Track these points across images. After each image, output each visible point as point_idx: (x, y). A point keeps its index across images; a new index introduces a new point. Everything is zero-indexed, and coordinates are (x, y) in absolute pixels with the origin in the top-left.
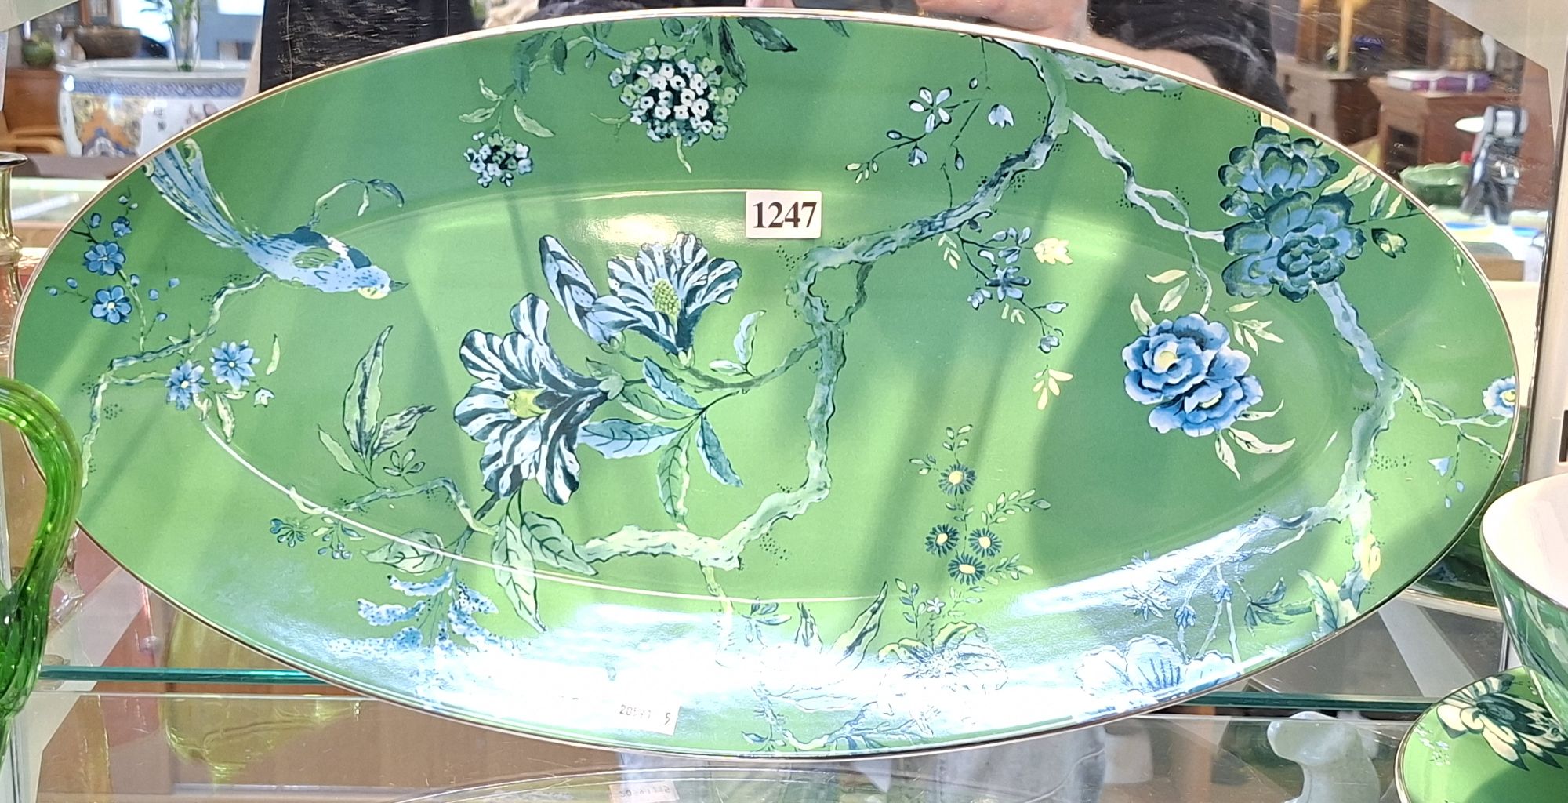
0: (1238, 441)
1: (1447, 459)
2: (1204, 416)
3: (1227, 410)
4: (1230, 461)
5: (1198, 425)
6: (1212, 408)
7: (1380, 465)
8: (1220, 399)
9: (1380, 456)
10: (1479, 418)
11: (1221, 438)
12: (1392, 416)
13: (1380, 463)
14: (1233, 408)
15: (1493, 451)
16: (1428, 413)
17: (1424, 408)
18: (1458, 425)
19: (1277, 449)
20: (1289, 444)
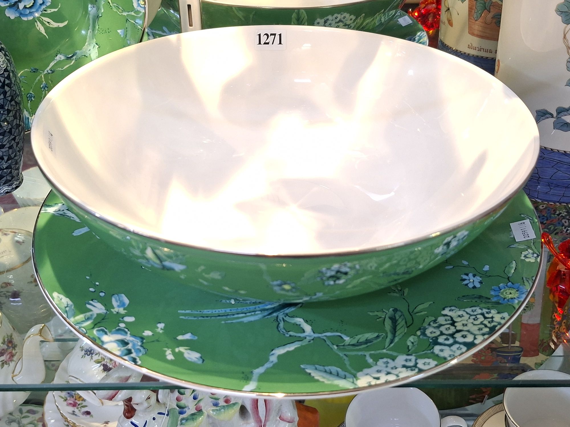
0: (44, 22)
1: (123, 30)
2: (28, 11)
3: (37, 8)
4: (43, 30)
5: (26, 15)
6: (31, 7)
7: (100, 32)
8: (33, 3)
9: (100, 28)
10: (133, 12)
11: (37, 20)
12: (103, 11)
13: (100, 31)
14: (40, 7)
15: (139, 27)
16: (115, 10)
17: (113, 7)
18: (126, 15)
19: (61, 25)
20: (66, 23)
